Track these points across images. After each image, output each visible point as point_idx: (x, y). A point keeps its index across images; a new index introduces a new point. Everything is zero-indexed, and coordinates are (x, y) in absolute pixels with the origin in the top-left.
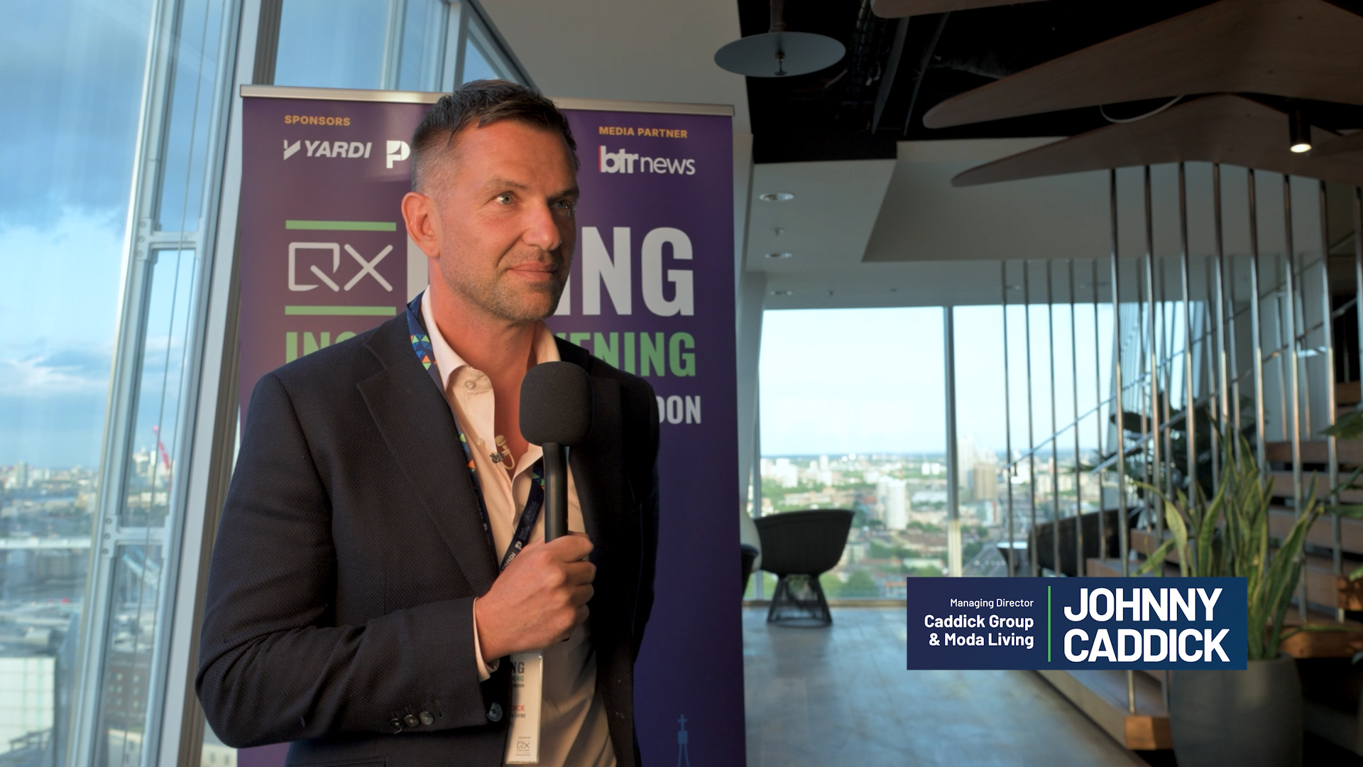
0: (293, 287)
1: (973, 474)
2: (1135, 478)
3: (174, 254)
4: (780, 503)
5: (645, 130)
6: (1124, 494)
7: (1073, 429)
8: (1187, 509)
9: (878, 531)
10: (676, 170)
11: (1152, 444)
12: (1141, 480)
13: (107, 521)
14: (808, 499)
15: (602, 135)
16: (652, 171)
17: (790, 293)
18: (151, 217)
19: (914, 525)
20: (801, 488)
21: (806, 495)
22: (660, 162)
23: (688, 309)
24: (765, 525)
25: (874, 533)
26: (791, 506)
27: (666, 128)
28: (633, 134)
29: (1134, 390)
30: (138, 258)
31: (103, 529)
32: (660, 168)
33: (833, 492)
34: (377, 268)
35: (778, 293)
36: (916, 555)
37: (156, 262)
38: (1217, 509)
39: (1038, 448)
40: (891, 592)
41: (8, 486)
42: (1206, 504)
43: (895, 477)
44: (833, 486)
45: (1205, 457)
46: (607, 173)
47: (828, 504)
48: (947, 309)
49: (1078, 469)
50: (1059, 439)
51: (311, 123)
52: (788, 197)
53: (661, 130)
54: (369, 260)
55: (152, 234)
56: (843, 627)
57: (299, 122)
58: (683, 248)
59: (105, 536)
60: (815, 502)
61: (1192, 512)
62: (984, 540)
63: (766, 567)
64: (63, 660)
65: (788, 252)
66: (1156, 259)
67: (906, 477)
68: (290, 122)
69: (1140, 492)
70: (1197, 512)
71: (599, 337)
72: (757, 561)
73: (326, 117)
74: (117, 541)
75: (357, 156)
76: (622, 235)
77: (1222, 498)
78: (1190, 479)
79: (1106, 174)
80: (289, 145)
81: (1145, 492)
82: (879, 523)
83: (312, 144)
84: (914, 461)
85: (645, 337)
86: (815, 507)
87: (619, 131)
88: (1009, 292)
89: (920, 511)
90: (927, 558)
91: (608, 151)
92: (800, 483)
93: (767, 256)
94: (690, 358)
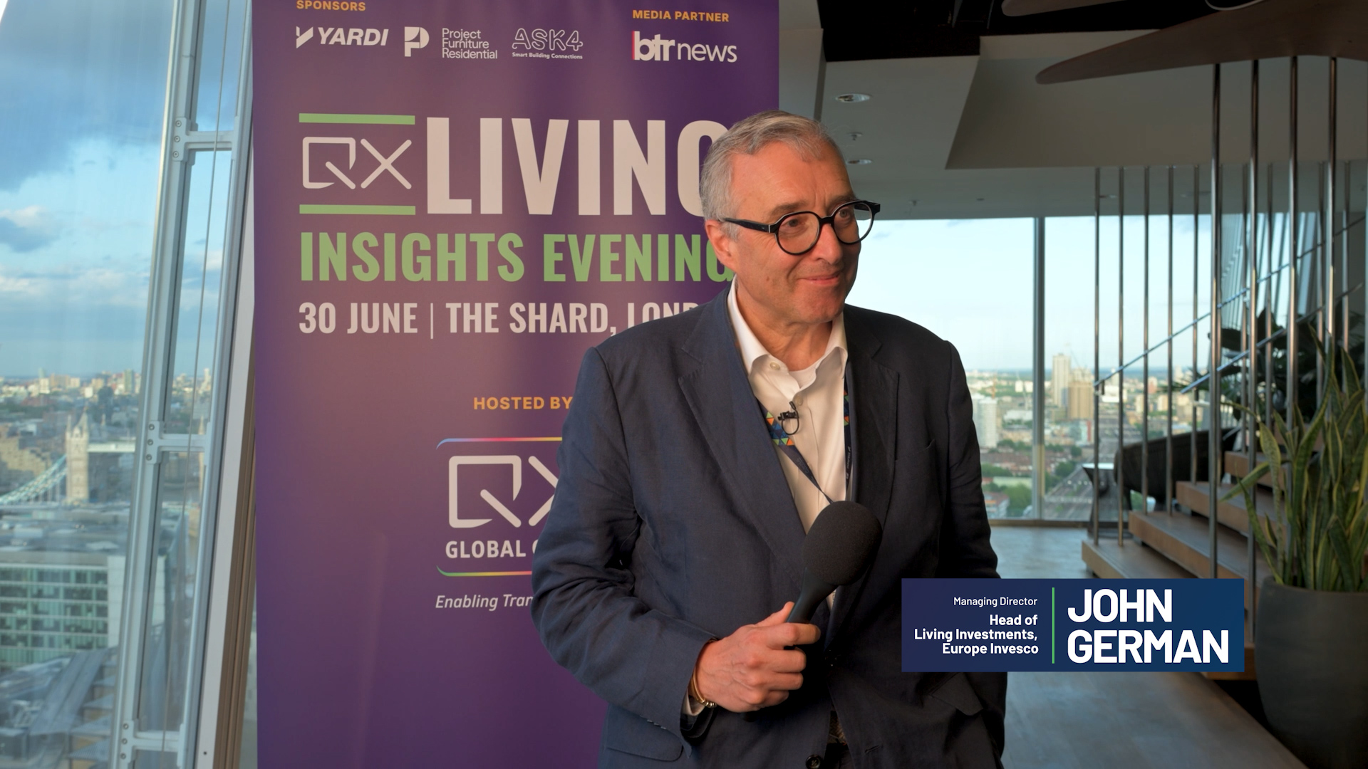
1: (1068, 393)
2: (1232, 399)
3: (211, 153)
5: (683, 13)
6: (1218, 415)
7: (1166, 345)
8: (1284, 431)
10: (716, 57)
11: (1251, 363)
12: (1238, 401)
13: (149, 427)
15: (636, 19)
16: (689, 58)
18: (186, 116)
19: (1005, 443)
22: (699, 49)
27: (706, 12)
28: (670, 18)
29: (1234, 304)
30: (174, 159)
31: (146, 436)
32: (698, 55)
34: (395, 164)
36: (1006, 474)
37: (193, 163)
38: (1314, 432)
39: (1127, 365)
41: (117, 392)
42: (1304, 426)
43: (987, 395)
45: (1308, 376)
46: (641, 61)
48: (1038, 219)
49: (1172, 388)
50: (1150, 355)
51: (324, 8)
52: (863, 98)
53: (699, 13)
54: (386, 156)
55: (187, 134)
57: (311, 8)
59: (150, 442)
61: (1288, 434)
62: (1078, 459)
64: (173, 558)
65: (865, 159)
66: (1262, 166)
67: (998, 395)
68: (302, 8)
69: (1237, 414)
71: (630, 239)
73: (341, 2)
74: (160, 447)
75: (374, 43)
76: (657, 129)
77: (1322, 420)
78: (1289, 403)
79: (1210, 69)
80: (301, 33)
81: (1242, 415)
83: (325, 31)
84: (1007, 379)
85: (680, 239)
87: (655, 15)
88: (1102, 202)
89: (1011, 430)
90: (1017, 476)
91: (642, 38)
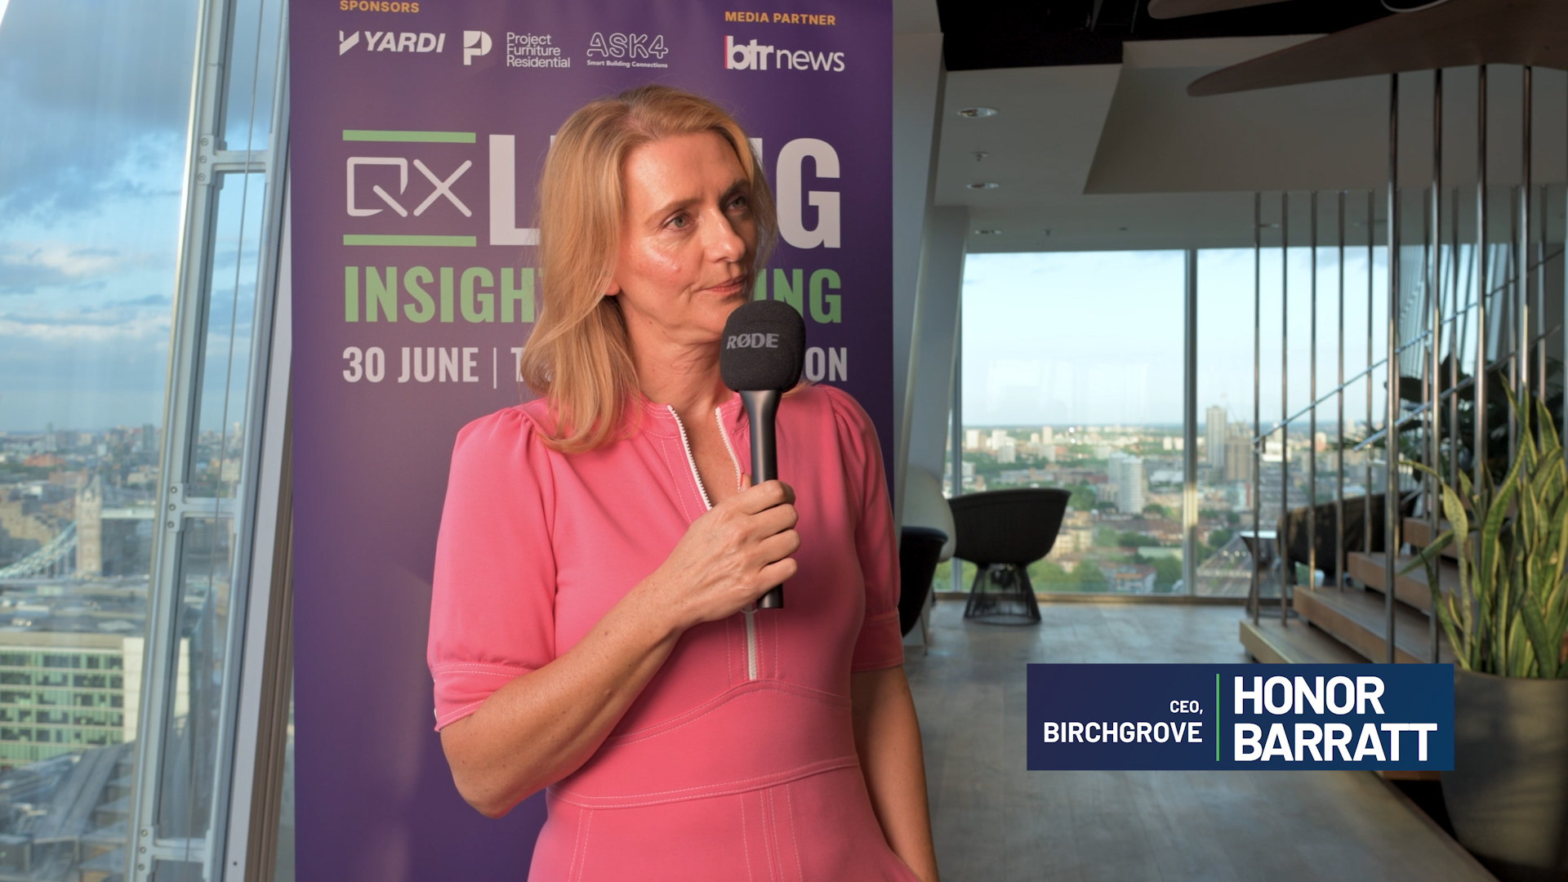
0: (352, 211)
1: (1224, 451)
2: (1411, 457)
3: (242, 176)
4: (995, 480)
5: (782, 16)
6: (1396, 475)
7: (1336, 395)
8: (1472, 494)
9: (1109, 514)
10: (821, 65)
11: (1434, 416)
12: (1419, 460)
13: (171, 490)
14: (1028, 477)
15: (729, 21)
16: (790, 67)
17: (997, 232)
18: (213, 134)
19: (1151, 509)
20: (1020, 464)
21: (1025, 472)
22: (801, 56)
23: (833, 241)
24: (963, 506)
25: (1104, 517)
26: (1008, 484)
27: (809, 14)
28: (767, 21)
29: (1414, 349)
30: (200, 182)
31: (167, 500)
32: (800, 64)
33: (1056, 469)
34: (452, 188)
35: (983, 232)
36: (1153, 543)
37: (222, 187)
38: (1507, 496)
39: (1292, 419)
40: (1123, 584)
42: (1495, 489)
43: (1131, 453)
44: (1058, 462)
45: (1499, 432)
46: (735, 70)
47: (1051, 483)
48: (1189, 252)
49: (1343, 445)
50: (1318, 408)
51: (372, 9)
52: (989, 113)
53: (802, 15)
54: (443, 179)
55: (215, 154)
56: (1053, 626)
57: (357, 9)
58: (829, 164)
59: (171, 507)
60: (1036, 480)
61: (1476, 498)
62: (1235, 527)
63: (960, 554)
64: (199, 640)
65: (994, 182)
66: (1446, 190)
67: (1142, 453)
68: (346, 9)
69: (1417, 475)
70: (1482, 498)
72: (948, 547)
73: (390, 3)
74: (183, 513)
75: (429, 49)
77: (1515, 482)
78: (1478, 461)
79: (1385, 80)
80: (346, 38)
81: (1424, 476)
82: (1111, 505)
83: (373, 36)
84: (1154, 435)
85: (779, 274)
86: (1035, 486)
87: (750, 17)
88: (1263, 231)
89: (1159, 493)
90: (1165, 546)
91: (735, 43)
92: (1018, 458)
93: (969, 186)
94: (835, 301)
